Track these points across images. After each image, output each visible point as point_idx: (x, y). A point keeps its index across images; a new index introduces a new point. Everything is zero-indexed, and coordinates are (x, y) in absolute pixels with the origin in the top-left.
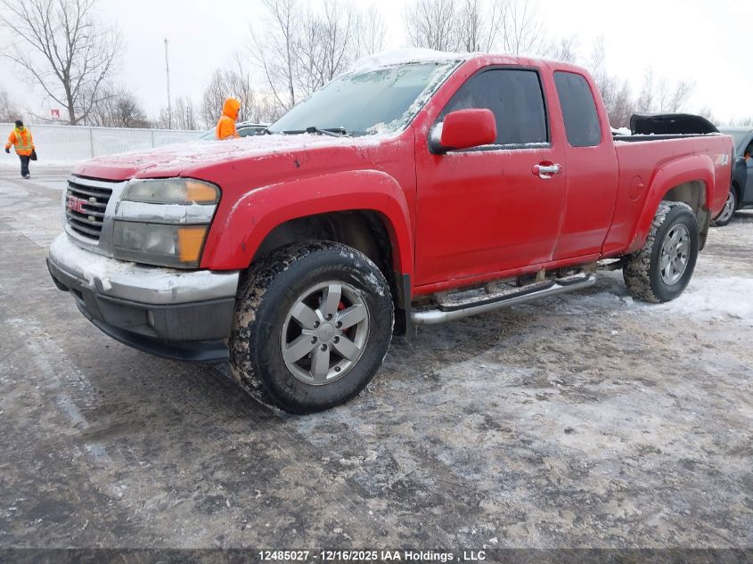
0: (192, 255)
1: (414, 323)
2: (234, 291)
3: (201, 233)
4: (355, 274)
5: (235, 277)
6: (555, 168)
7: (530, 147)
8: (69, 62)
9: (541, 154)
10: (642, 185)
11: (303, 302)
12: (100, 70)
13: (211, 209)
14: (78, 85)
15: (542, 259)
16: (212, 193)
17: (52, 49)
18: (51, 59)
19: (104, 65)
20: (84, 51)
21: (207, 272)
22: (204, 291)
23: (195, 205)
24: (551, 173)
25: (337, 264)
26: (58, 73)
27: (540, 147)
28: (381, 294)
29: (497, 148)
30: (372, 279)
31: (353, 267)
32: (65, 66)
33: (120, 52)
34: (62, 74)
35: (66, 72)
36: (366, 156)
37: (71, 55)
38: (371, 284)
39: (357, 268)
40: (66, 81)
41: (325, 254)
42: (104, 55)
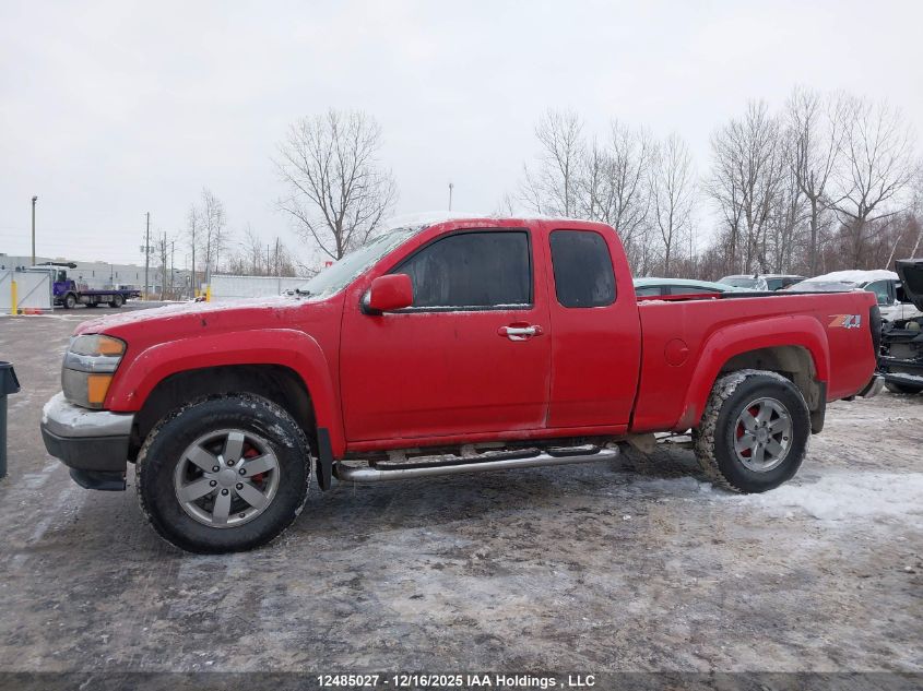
0: (98, 398)
1: (352, 480)
2: (128, 430)
3: (107, 380)
4: (257, 423)
5: (130, 418)
6: (531, 330)
7: (500, 308)
8: (342, 213)
9: (514, 316)
10: (686, 349)
11: (200, 445)
12: (371, 220)
13: (116, 359)
14: (349, 236)
15: (528, 426)
16: (118, 347)
17: (327, 201)
18: (325, 210)
19: (376, 215)
20: (356, 202)
21: (107, 413)
22: (100, 429)
23: (102, 357)
24: (528, 335)
25: (234, 413)
26: (330, 224)
27: (513, 308)
28: (289, 445)
29: (453, 310)
30: (278, 430)
31: (254, 416)
32: (338, 217)
33: (392, 202)
34: (334, 225)
35: (339, 223)
36: (282, 316)
37: (345, 207)
38: (276, 435)
39: (258, 418)
40: (338, 232)
41: (224, 403)
42: (376, 206)
